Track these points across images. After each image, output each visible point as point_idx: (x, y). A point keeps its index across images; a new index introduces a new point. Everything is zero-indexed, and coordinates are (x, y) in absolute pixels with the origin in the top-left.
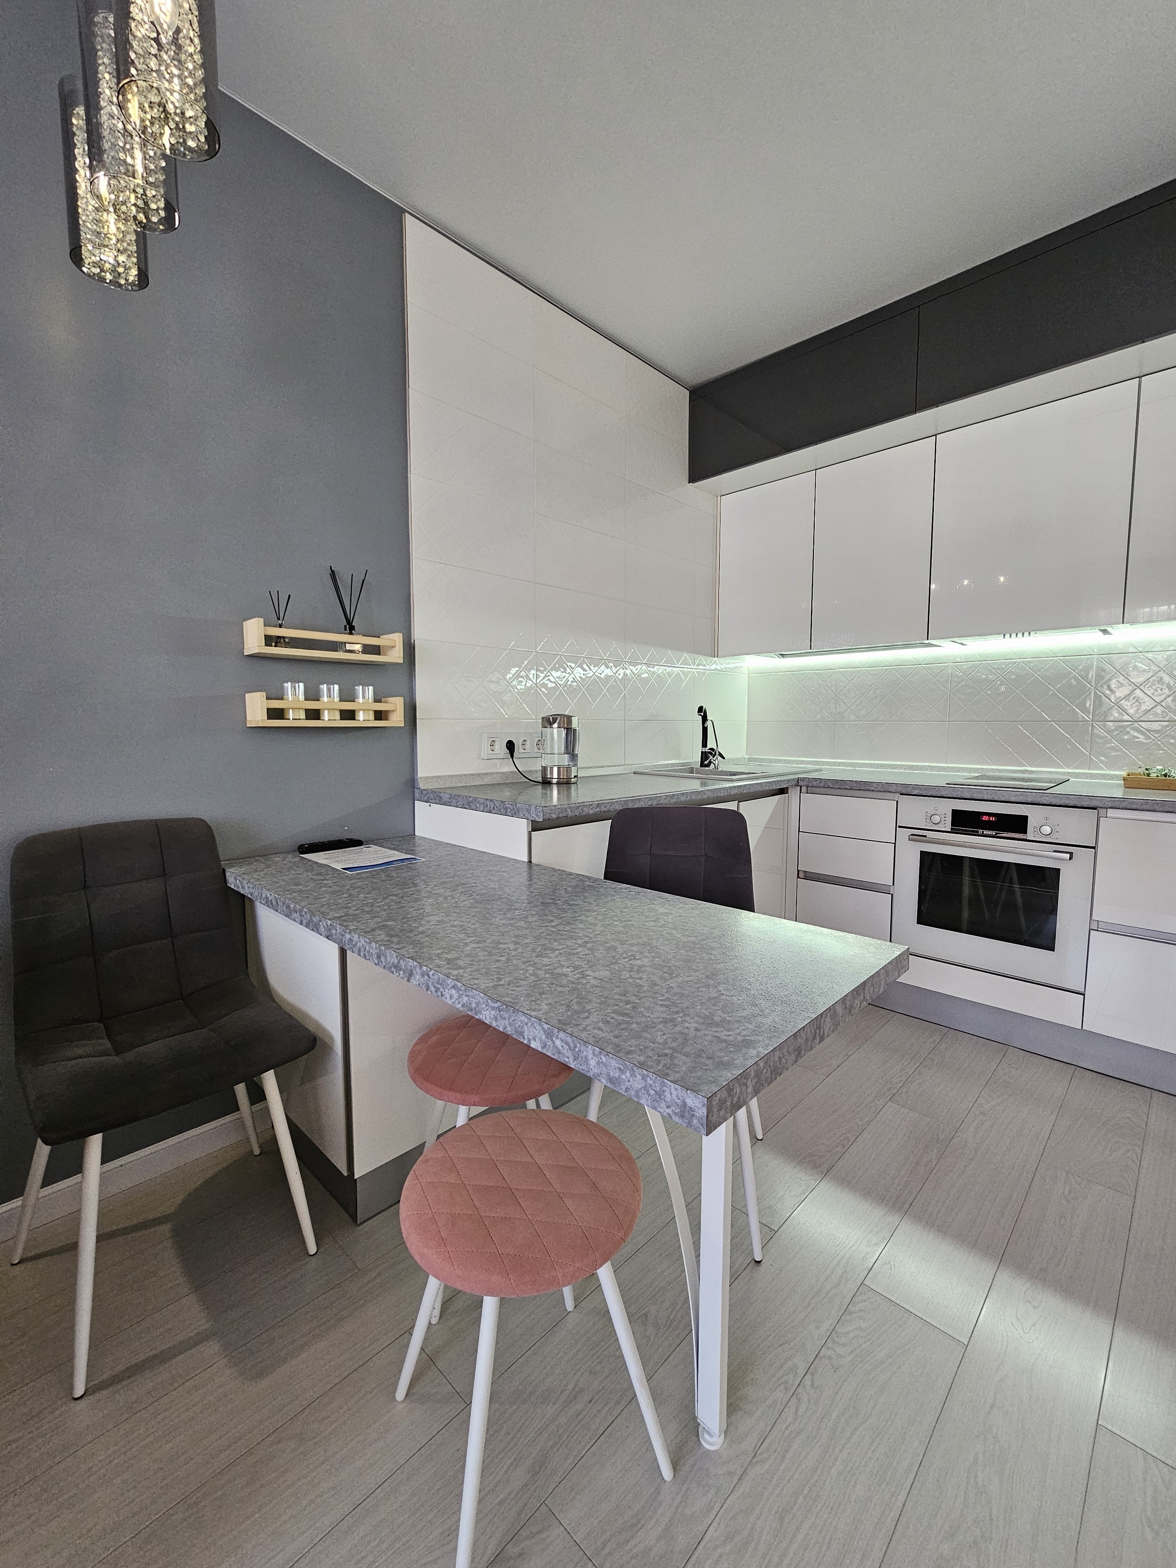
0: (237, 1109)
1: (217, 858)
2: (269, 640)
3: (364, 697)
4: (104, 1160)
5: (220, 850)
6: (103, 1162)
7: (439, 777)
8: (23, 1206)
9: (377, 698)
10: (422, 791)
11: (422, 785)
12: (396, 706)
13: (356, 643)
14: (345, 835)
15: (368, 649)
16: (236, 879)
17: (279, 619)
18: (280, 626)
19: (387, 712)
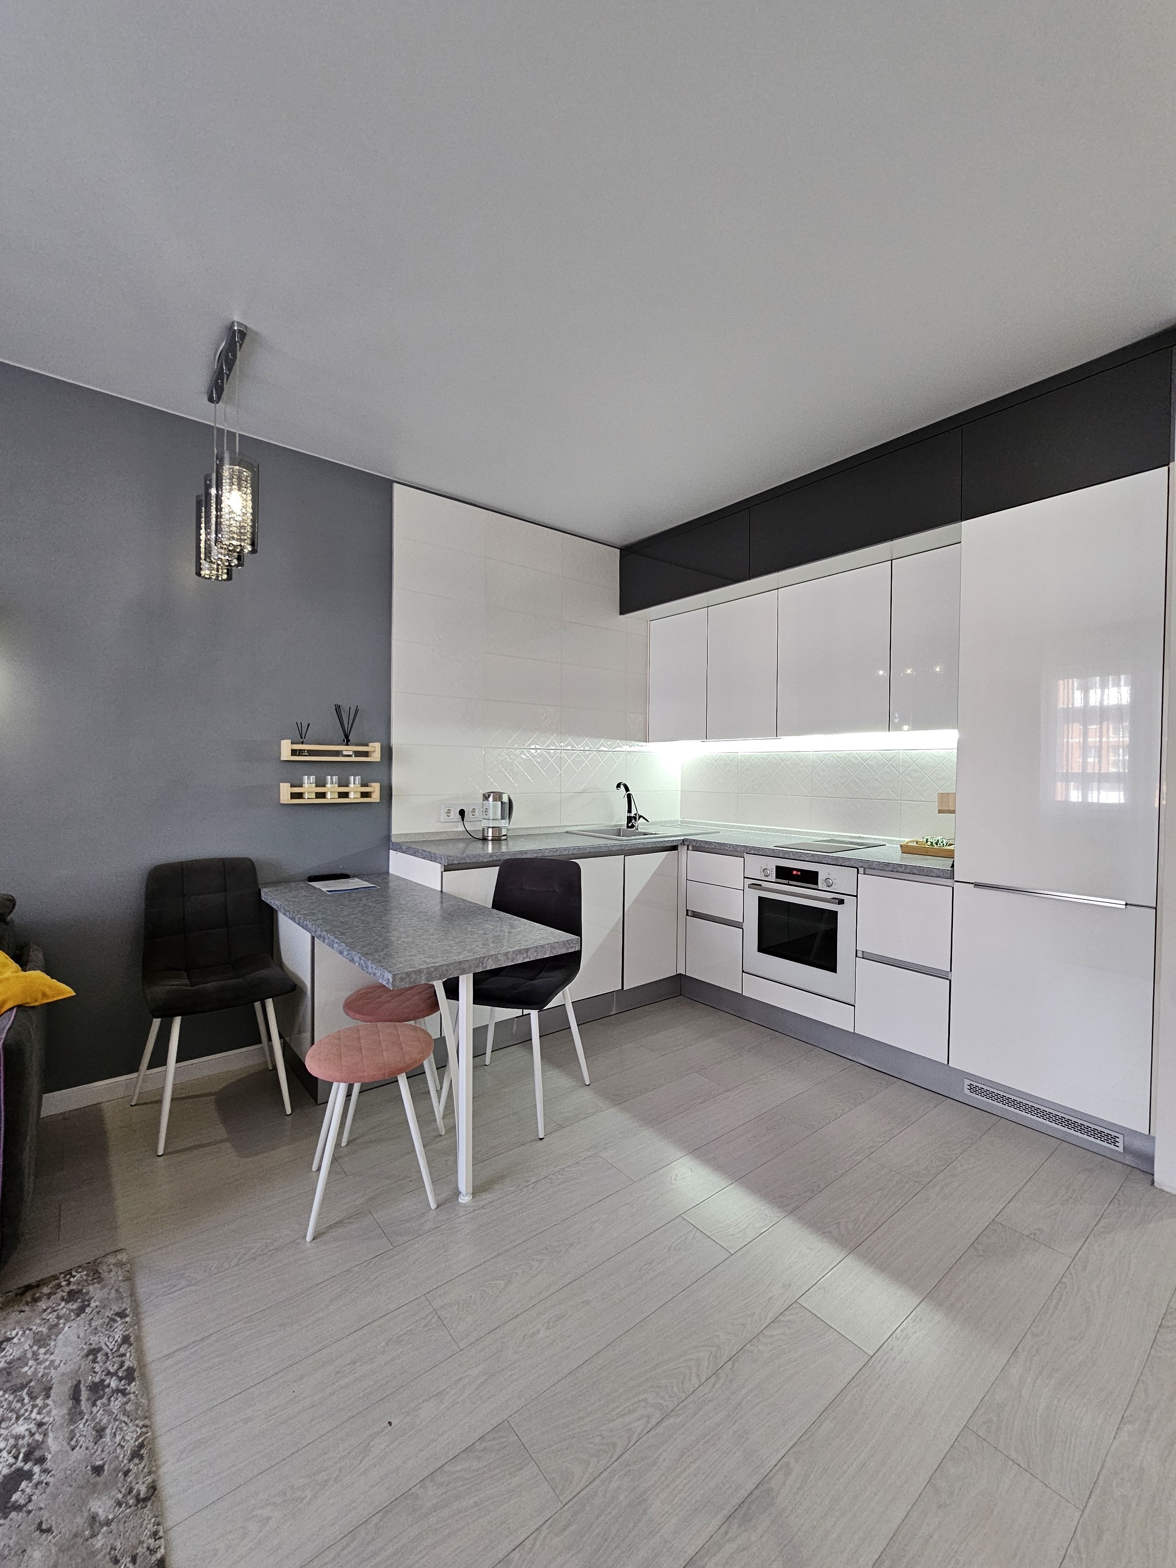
0: (260, 1042)
1: (256, 882)
2: (294, 752)
3: (354, 784)
4: (179, 1060)
5: (259, 878)
6: (177, 1062)
7: (407, 834)
8: (138, 1078)
9: (364, 783)
10: (393, 843)
11: (393, 840)
12: (375, 789)
13: (348, 750)
14: (338, 872)
15: (357, 754)
16: (269, 896)
17: (302, 738)
18: (302, 743)
19: (370, 793)
